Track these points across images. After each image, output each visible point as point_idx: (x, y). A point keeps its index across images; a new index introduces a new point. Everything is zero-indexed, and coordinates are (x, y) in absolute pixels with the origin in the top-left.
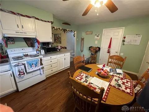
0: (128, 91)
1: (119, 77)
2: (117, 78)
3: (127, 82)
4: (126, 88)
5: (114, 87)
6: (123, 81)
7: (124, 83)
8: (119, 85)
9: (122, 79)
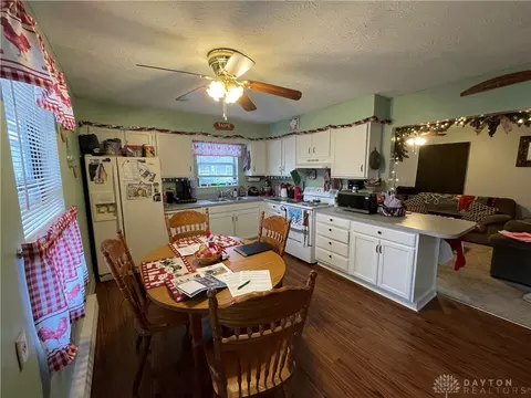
0: (149, 266)
1: (178, 276)
2: (179, 272)
3: (156, 279)
4: (154, 266)
5: (171, 258)
6: (166, 275)
7: (162, 271)
8: (166, 263)
9: (170, 277)
